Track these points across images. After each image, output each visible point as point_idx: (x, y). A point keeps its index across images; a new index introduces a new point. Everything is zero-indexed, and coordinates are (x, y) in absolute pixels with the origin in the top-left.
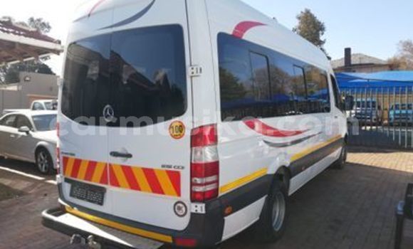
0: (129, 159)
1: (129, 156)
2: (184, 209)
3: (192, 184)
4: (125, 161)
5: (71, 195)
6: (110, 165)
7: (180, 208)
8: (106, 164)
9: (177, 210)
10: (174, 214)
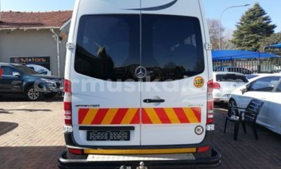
0: (162, 103)
1: (162, 101)
2: (201, 130)
3: (208, 114)
4: (158, 104)
5: (88, 139)
6: (143, 109)
7: (199, 130)
8: (139, 109)
9: (197, 131)
10: (195, 134)
